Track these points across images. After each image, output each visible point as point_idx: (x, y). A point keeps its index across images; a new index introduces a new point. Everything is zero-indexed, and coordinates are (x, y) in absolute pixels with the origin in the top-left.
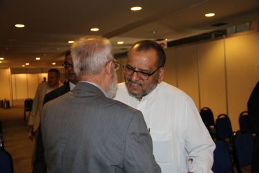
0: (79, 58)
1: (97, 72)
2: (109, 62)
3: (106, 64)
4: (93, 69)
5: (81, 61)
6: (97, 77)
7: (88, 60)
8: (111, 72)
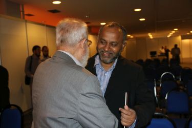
0: (61, 33)
1: (73, 45)
2: (83, 39)
3: (81, 41)
4: (70, 42)
5: (62, 36)
6: (72, 49)
7: (67, 35)
8: (84, 47)
